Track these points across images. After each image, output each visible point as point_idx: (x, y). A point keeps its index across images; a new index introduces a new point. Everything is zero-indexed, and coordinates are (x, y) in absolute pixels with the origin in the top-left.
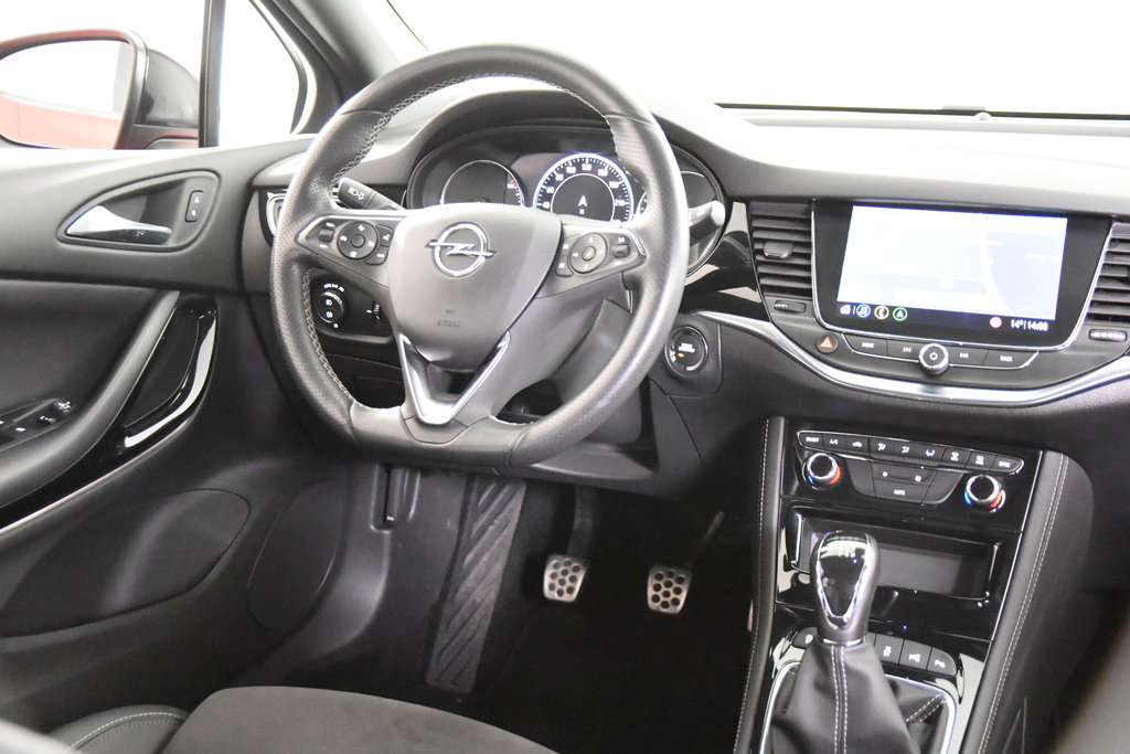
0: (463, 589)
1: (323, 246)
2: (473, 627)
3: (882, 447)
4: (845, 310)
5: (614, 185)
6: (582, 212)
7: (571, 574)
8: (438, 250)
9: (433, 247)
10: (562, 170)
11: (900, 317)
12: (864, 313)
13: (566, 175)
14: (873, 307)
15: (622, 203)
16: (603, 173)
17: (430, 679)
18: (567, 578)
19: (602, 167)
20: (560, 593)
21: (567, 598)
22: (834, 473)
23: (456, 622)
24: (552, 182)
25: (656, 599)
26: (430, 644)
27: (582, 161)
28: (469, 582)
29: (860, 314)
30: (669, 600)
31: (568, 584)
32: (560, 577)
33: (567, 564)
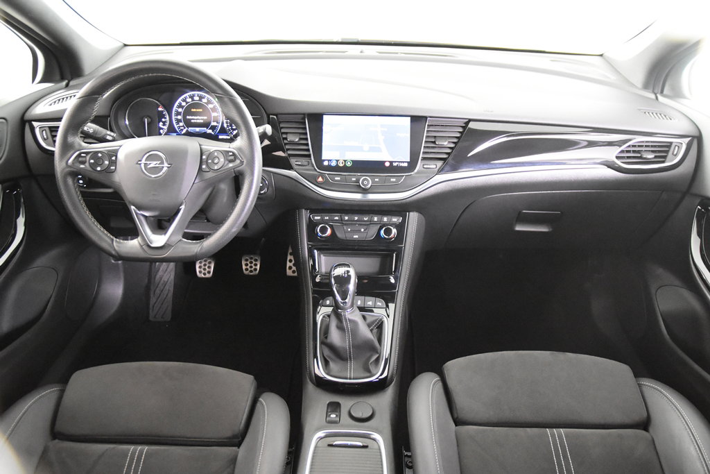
0: (158, 277)
1: (82, 166)
2: (167, 292)
3: (346, 218)
4: (326, 163)
5: (211, 106)
7: (208, 265)
8: (143, 165)
9: (140, 164)
10: (184, 100)
11: (349, 164)
12: (334, 164)
13: (187, 103)
14: (337, 161)
15: (216, 114)
16: (204, 100)
17: (151, 318)
18: (206, 267)
19: (204, 98)
20: (205, 274)
21: (208, 276)
22: (329, 232)
23: (158, 291)
24: (180, 106)
25: (247, 270)
26: (148, 304)
27: (194, 96)
28: (160, 273)
29: (332, 165)
30: (252, 269)
31: (207, 269)
32: (203, 267)
33: (205, 261)
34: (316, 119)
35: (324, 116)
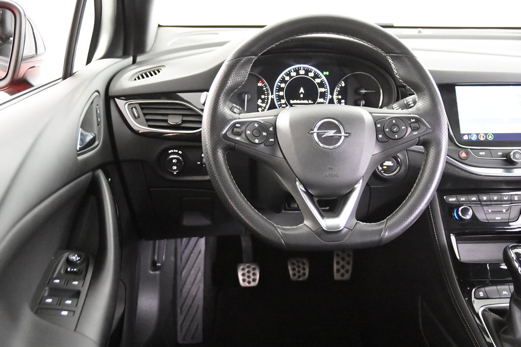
0: (185, 290)
2: (195, 309)
3: (485, 198)
4: (466, 138)
5: (318, 81)
6: (302, 96)
7: (252, 272)
8: (315, 135)
9: (312, 134)
10: (288, 74)
11: (490, 138)
12: (474, 138)
13: (291, 77)
14: (478, 135)
15: (323, 90)
16: (311, 74)
17: (180, 340)
18: (251, 274)
19: (311, 72)
20: (249, 282)
21: (253, 284)
23: (185, 308)
24: (283, 81)
25: (294, 275)
26: (175, 324)
27: (299, 69)
28: (188, 286)
29: (473, 139)
30: (301, 273)
31: (252, 277)
32: (247, 274)
33: (248, 267)
34: (448, 89)
35: (457, 88)
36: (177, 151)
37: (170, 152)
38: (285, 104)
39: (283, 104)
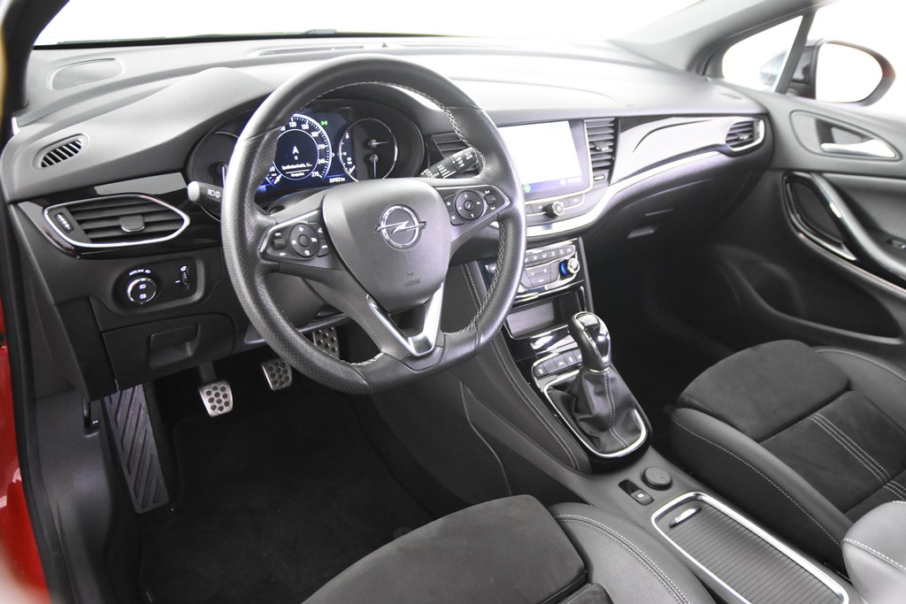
0: (127, 440)
1: (282, 254)
5: (315, 134)
6: (296, 158)
7: (221, 394)
8: (384, 232)
9: (380, 231)
15: (322, 146)
16: (305, 127)
18: (221, 397)
19: (304, 123)
20: (221, 409)
21: (226, 410)
23: (134, 466)
30: (283, 379)
31: (224, 400)
32: (216, 399)
33: (215, 388)
36: (142, 271)
37: (131, 274)
38: (276, 172)
39: (273, 173)
